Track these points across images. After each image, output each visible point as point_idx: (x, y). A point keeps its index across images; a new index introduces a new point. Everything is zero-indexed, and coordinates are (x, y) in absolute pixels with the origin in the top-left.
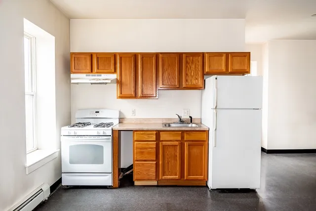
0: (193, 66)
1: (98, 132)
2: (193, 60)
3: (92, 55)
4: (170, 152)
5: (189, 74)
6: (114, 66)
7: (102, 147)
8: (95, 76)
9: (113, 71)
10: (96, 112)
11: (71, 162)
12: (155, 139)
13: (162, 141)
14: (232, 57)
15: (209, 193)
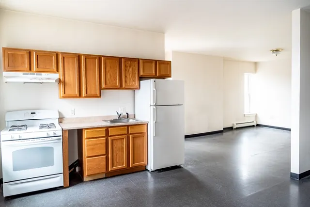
0: (131, 70)
1: (47, 134)
2: (130, 64)
3: (30, 53)
4: (118, 144)
5: (128, 77)
6: (56, 66)
7: (52, 148)
8: (34, 74)
9: (55, 70)
10: (32, 113)
11: (15, 169)
12: (104, 135)
13: (111, 136)
14: (160, 64)
15: (149, 175)
